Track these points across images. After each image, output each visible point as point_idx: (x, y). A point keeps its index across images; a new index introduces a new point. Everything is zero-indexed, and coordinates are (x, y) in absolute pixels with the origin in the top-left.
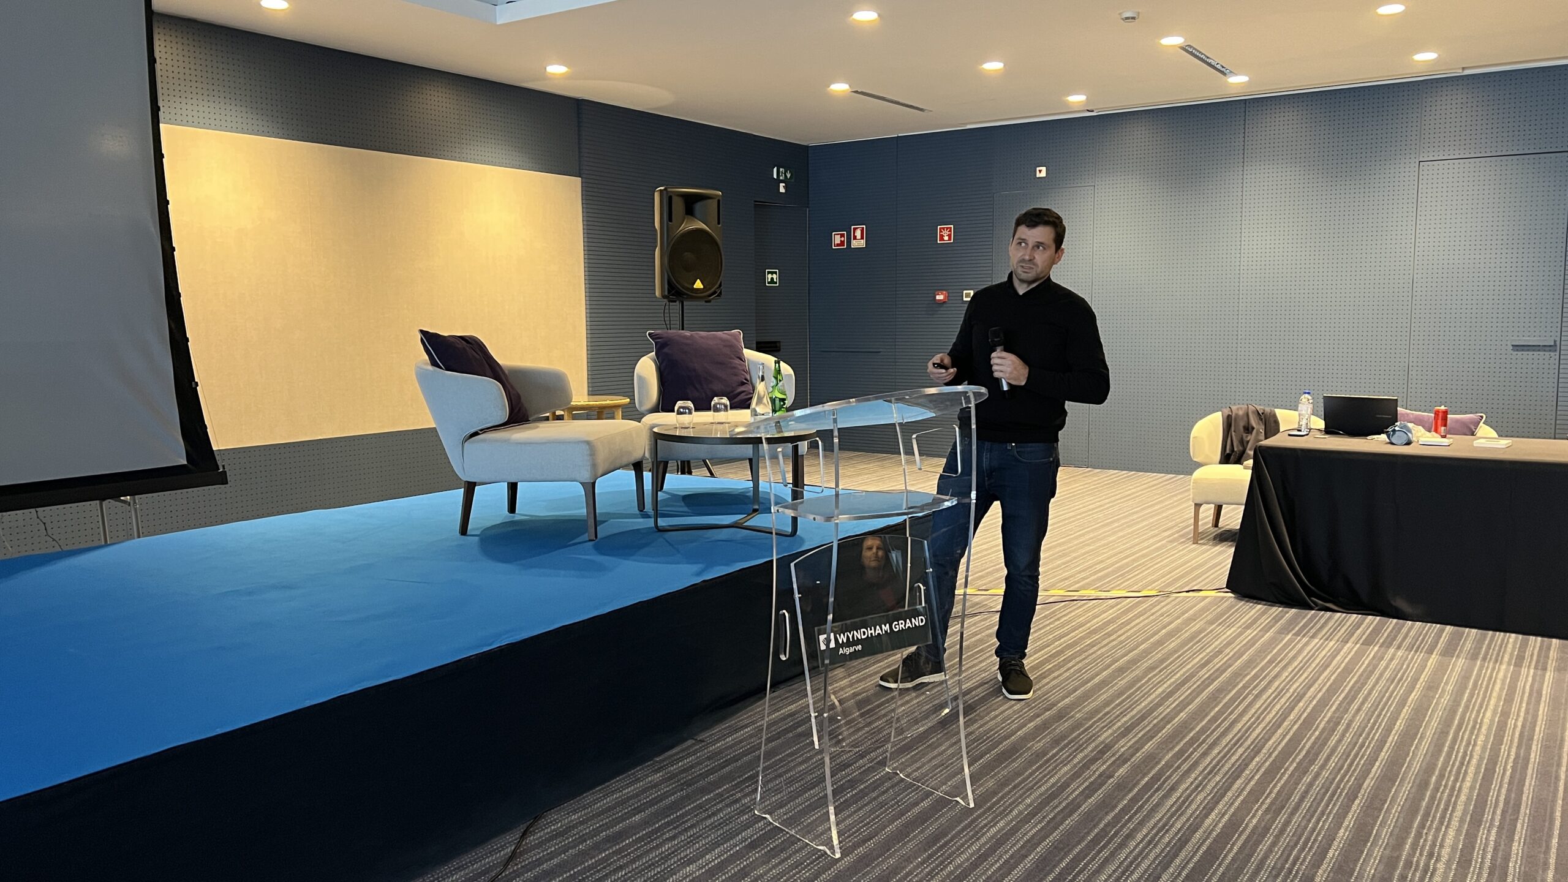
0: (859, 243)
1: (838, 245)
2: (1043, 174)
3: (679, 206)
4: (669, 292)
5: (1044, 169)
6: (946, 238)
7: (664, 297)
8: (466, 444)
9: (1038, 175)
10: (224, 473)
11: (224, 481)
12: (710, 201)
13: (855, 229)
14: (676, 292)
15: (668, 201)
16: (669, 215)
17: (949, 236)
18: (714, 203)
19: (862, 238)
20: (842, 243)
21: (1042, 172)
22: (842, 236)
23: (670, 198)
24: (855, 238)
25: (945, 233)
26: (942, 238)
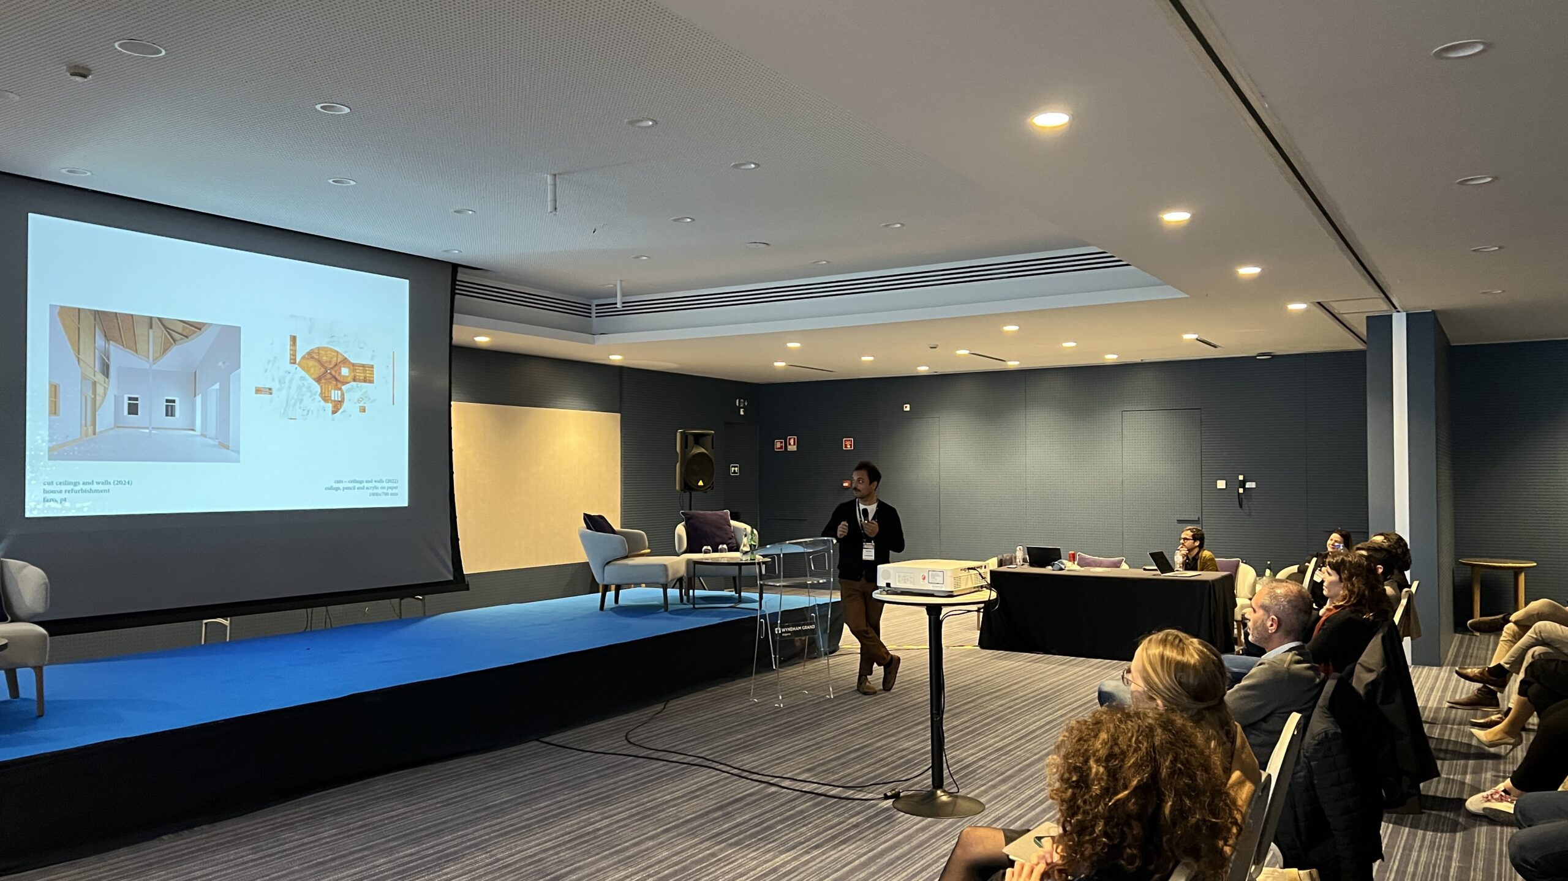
0: (792, 448)
1: (779, 448)
2: (908, 409)
3: (691, 439)
4: (685, 488)
5: (908, 406)
6: (849, 446)
7: (682, 490)
8: (606, 568)
9: (905, 410)
10: (468, 585)
11: (468, 589)
12: (708, 437)
13: (790, 439)
14: (688, 486)
15: (685, 437)
16: (685, 445)
17: (851, 445)
18: (709, 438)
19: (794, 444)
20: (781, 447)
21: (907, 408)
22: (781, 442)
23: (686, 437)
24: (790, 444)
25: (848, 443)
26: (846, 447)
